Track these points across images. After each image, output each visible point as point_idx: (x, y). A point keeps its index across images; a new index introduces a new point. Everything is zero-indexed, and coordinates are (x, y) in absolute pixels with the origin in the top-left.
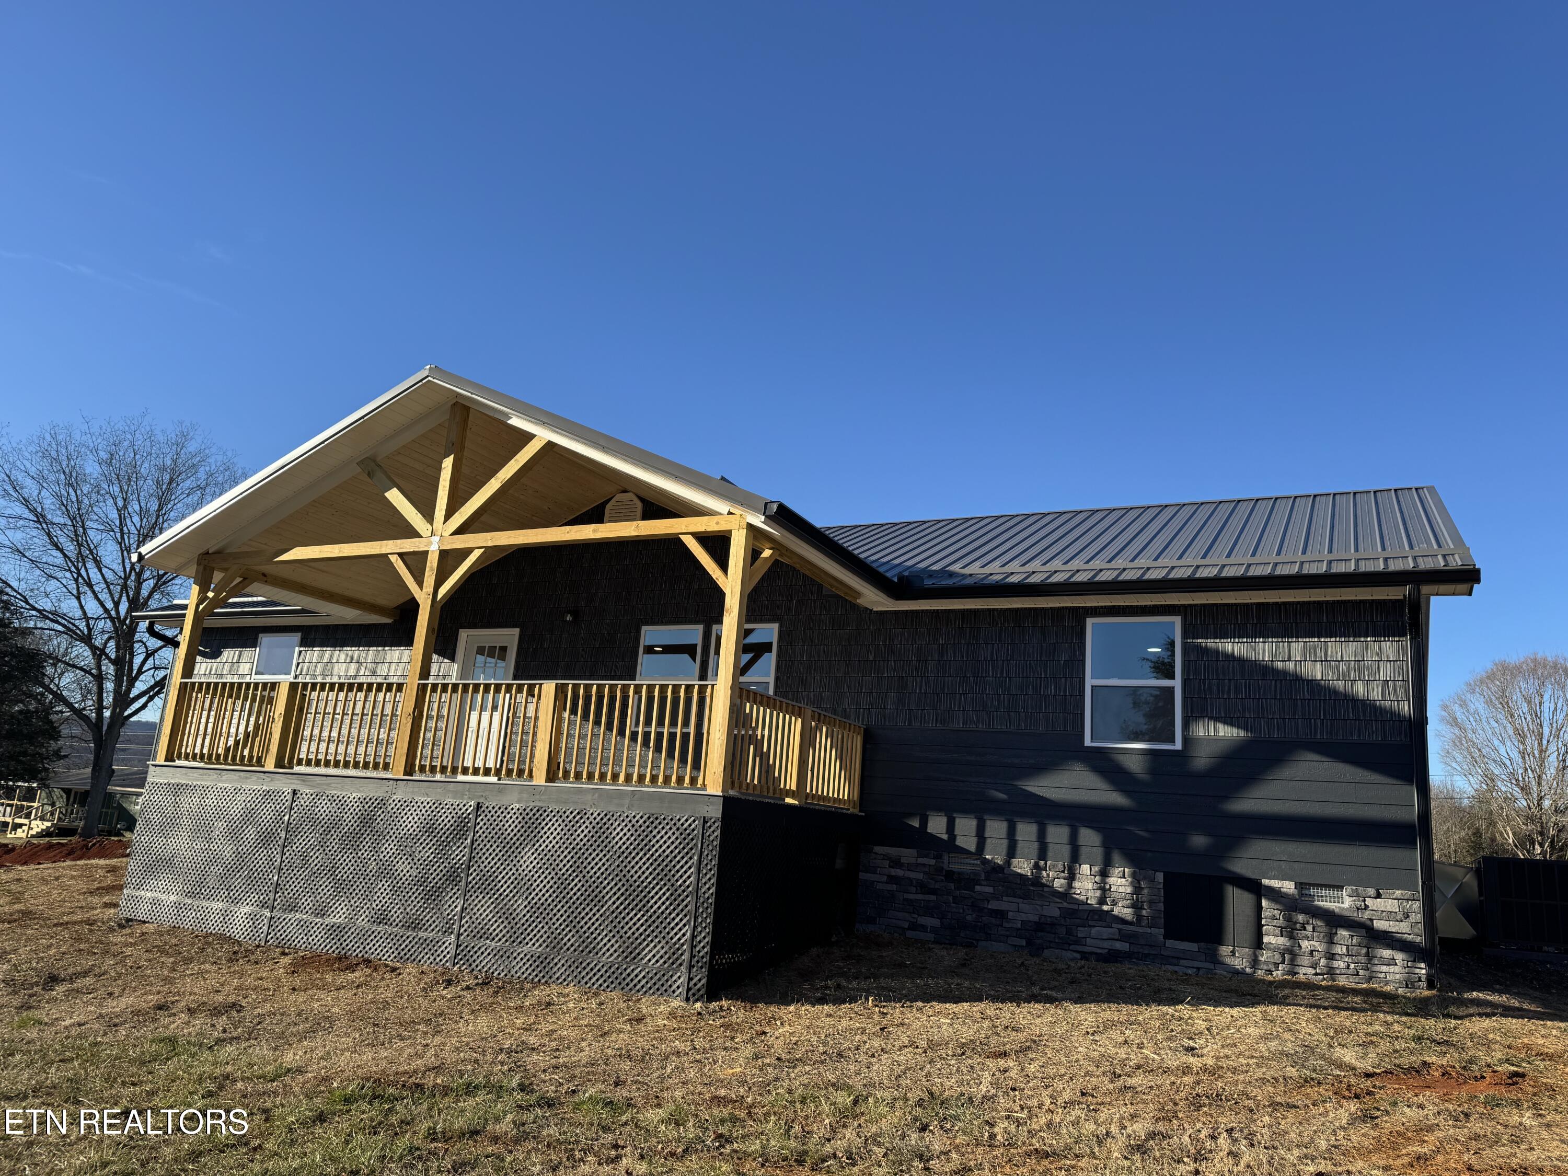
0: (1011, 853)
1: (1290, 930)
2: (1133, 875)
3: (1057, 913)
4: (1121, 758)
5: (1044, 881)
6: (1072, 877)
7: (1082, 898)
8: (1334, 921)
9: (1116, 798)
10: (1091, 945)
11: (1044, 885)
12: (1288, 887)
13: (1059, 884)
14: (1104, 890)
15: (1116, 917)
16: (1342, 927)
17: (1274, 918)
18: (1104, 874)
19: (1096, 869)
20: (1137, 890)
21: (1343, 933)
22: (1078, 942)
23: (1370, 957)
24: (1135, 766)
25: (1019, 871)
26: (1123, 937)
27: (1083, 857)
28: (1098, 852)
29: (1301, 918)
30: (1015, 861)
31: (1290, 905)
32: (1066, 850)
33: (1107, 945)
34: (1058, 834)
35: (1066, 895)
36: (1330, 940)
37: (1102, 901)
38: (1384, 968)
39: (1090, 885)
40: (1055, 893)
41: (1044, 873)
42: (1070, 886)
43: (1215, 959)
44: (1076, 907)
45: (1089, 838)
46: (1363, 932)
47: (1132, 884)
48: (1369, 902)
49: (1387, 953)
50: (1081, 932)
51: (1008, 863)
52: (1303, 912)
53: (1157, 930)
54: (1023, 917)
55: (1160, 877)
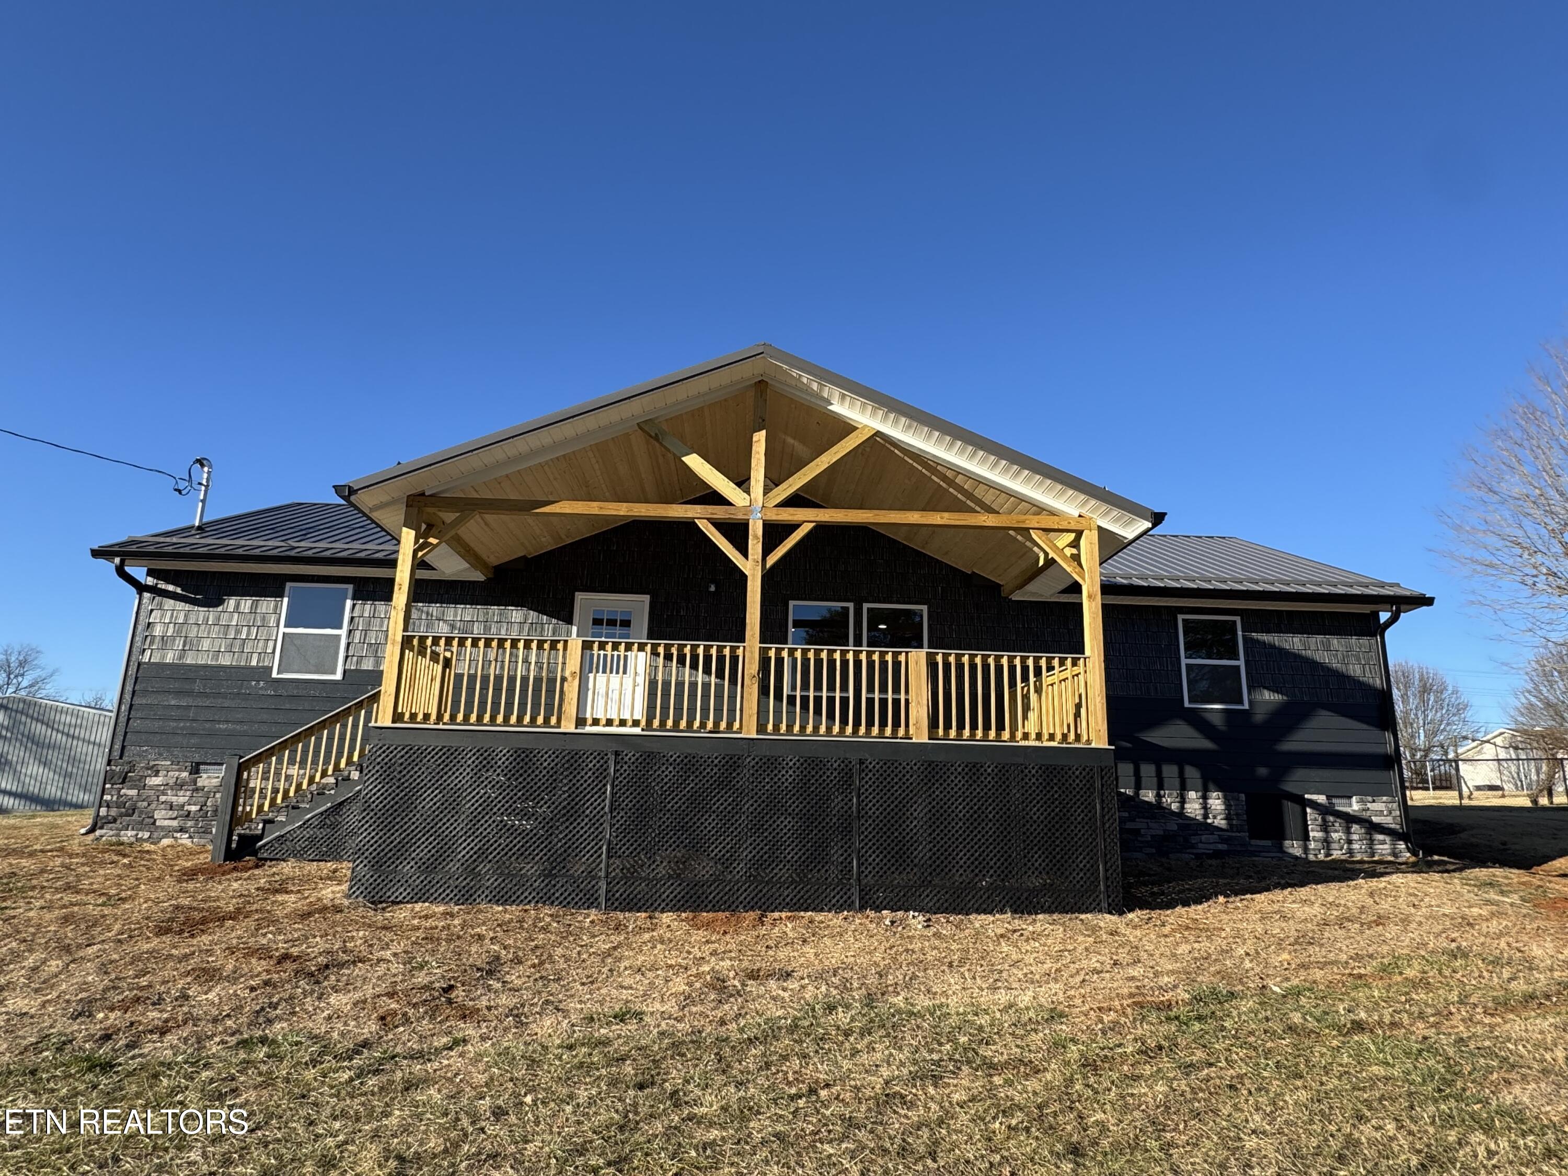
0: (1138, 787)
1: (1325, 828)
2: (1225, 797)
3: (1176, 828)
4: (1207, 716)
5: (1165, 805)
6: (1183, 802)
7: (1192, 815)
8: (1349, 819)
9: (1207, 744)
10: (1202, 848)
11: (1165, 808)
12: (1321, 799)
13: (1175, 807)
14: (1205, 807)
15: (1217, 827)
16: (1356, 823)
17: (1316, 820)
18: (1205, 798)
19: (1200, 794)
20: (1228, 806)
21: (1355, 828)
22: (1193, 846)
23: (1372, 841)
24: (1217, 721)
25: (1146, 799)
26: (1223, 840)
27: (1188, 787)
28: (1199, 782)
29: (1331, 819)
30: (1142, 792)
31: (1325, 811)
32: (1177, 782)
33: (1212, 847)
34: (1170, 771)
35: (1181, 814)
36: (1348, 831)
37: (1206, 816)
38: (1381, 847)
39: (1197, 806)
40: (1173, 813)
41: (1164, 800)
42: (1182, 808)
43: (1281, 849)
44: (1188, 822)
45: (1191, 772)
46: (1367, 825)
47: (1225, 803)
48: (1369, 805)
49: (1381, 837)
50: (1194, 840)
51: (1137, 794)
52: (1332, 815)
53: (1243, 834)
54: (1153, 832)
55: (1243, 797)
